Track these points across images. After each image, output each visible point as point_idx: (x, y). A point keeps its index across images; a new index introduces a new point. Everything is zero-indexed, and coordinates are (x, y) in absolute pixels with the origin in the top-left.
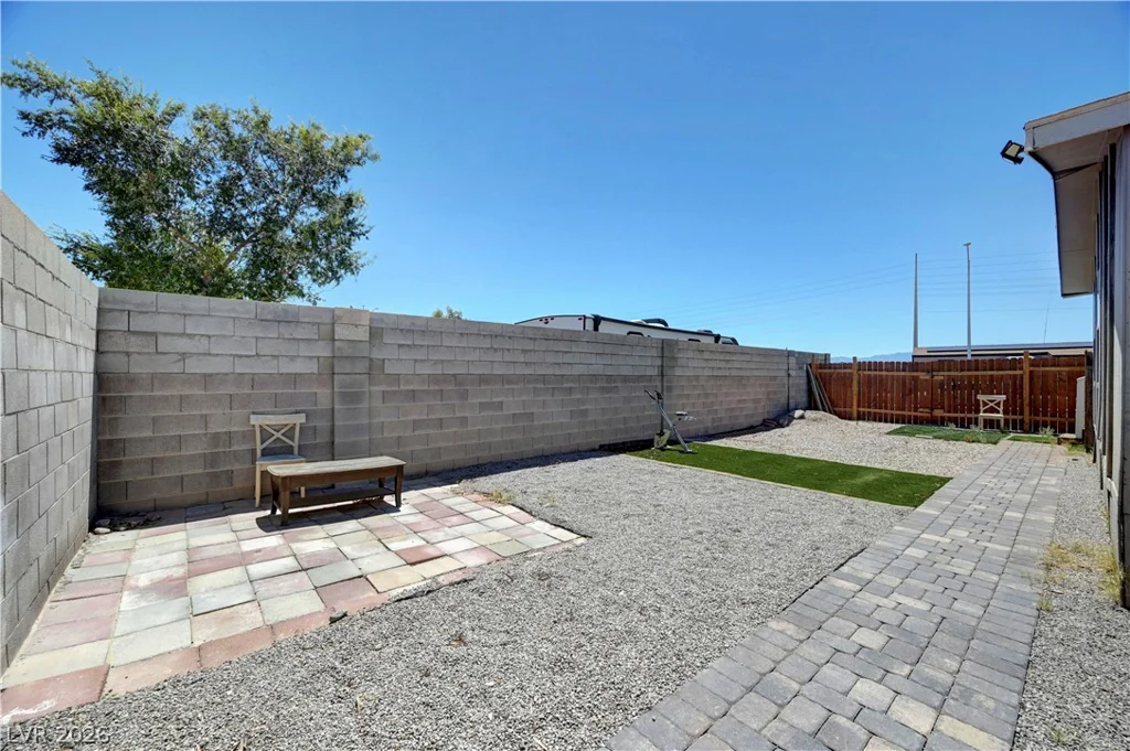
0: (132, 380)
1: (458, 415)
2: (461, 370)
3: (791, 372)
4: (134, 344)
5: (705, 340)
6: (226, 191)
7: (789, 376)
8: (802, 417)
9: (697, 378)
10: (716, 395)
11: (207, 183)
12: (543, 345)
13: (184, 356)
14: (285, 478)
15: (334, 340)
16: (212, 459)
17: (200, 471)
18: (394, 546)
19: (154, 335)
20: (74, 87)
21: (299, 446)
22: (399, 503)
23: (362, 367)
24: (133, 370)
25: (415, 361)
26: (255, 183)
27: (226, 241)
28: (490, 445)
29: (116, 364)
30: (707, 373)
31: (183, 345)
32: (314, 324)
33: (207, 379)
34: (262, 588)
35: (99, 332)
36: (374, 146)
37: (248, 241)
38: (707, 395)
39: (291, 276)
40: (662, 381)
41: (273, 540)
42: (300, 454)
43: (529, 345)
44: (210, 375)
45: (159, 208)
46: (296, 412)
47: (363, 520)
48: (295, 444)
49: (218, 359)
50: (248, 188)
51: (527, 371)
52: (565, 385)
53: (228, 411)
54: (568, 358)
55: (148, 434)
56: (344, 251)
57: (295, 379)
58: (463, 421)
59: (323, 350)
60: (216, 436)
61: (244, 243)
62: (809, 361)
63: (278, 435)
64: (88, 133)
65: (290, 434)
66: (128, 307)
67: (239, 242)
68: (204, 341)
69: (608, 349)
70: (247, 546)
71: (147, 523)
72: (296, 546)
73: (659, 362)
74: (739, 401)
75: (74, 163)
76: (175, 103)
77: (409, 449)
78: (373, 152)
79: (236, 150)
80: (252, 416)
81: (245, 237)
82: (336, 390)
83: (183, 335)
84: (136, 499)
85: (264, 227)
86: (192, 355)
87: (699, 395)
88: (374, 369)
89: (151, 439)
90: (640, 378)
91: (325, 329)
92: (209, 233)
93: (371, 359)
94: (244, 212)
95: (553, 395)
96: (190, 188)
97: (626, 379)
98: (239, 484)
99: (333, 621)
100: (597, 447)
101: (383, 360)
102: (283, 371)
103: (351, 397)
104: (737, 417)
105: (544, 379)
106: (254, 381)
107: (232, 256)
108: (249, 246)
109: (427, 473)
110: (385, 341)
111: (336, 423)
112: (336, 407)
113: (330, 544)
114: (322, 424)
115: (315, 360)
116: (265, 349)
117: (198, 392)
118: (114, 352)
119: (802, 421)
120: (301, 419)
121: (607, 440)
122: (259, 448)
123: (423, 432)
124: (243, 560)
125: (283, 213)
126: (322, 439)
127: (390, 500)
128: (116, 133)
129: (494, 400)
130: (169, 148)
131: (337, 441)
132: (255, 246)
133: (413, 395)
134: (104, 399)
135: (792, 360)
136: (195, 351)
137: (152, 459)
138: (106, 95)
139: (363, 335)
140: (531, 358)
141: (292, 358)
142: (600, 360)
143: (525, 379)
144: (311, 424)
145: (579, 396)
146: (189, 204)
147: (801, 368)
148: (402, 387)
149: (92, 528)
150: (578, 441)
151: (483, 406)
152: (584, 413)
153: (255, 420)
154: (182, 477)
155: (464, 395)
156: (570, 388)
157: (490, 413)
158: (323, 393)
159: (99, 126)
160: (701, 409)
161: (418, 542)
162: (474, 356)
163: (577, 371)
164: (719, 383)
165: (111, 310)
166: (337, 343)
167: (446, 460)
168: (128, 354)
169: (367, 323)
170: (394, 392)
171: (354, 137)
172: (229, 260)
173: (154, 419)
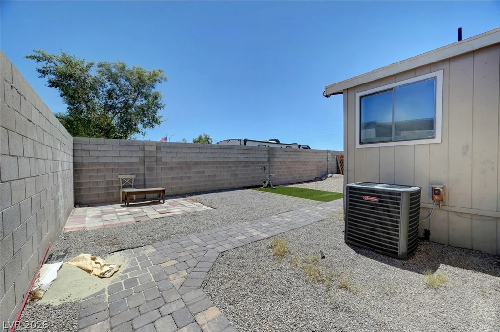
0: (83, 164)
1: (188, 175)
2: (189, 160)
3: (328, 159)
4: (83, 154)
5: (294, 147)
6: (110, 94)
7: (328, 160)
8: (331, 177)
9: (285, 162)
10: (293, 168)
11: (103, 91)
12: (220, 151)
13: (98, 157)
14: (128, 193)
15: (144, 151)
16: (107, 189)
17: (103, 192)
18: (158, 210)
19: (89, 151)
20: (55, 58)
21: (134, 185)
22: (164, 202)
23: (154, 159)
24: (84, 161)
25: (172, 157)
26: (120, 91)
27: (110, 113)
28: (200, 186)
29: (79, 160)
30: (289, 160)
31: (97, 154)
32: (137, 146)
33: (105, 164)
34: (120, 217)
35: (73, 150)
36: (165, 74)
37: (118, 113)
38: (289, 168)
39: (135, 125)
40: (269, 163)
41: (124, 209)
42: (134, 187)
43: (214, 151)
44: (106, 163)
45: (86, 102)
46: (133, 174)
47: (151, 206)
48: (133, 184)
49: (108, 158)
50: (118, 92)
51: (213, 160)
52: (229, 165)
53: (111, 174)
54: (230, 155)
55: (88, 180)
56: (154, 116)
57: (132, 163)
58: (190, 177)
59: (141, 154)
60: (108, 182)
61: (117, 113)
62: (338, 155)
63: (127, 181)
64: (60, 76)
65: (131, 181)
66: (81, 143)
67: (115, 113)
68: (104, 152)
69: (246, 152)
70: (117, 210)
71: (89, 206)
72: (130, 210)
73: (267, 156)
74: (304, 171)
75: (56, 87)
76: (91, 62)
77: (170, 187)
78: (165, 76)
79: (113, 78)
80: (119, 176)
81: (117, 111)
82: (145, 167)
83: (97, 150)
84: (85, 200)
85: (124, 107)
86: (100, 156)
87: (285, 168)
88: (158, 160)
89: (89, 182)
90: (259, 162)
91: (141, 147)
92: (104, 111)
93: (157, 157)
94: (117, 101)
95: (224, 168)
96: (97, 93)
97: (253, 162)
98: (115, 196)
99: (136, 222)
100: (242, 187)
101: (161, 157)
102: (128, 161)
103: (150, 169)
104: (303, 177)
105: (220, 163)
106: (119, 164)
107: (113, 118)
108: (119, 115)
109: (177, 195)
110: (162, 151)
111: (146, 178)
112: (146, 172)
113: (140, 210)
114: (141, 178)
115: (138, 158)
116: (122, 154)
117: (102, 168)
118: (78, 156)
119: (331, 178)
120: (134, 176)
121: (245, 185)
122: (121, 185)
123: (175, 181)
124: (116, 212)
125: (131, 101)
126: (141, 183)
127: (161, 201)
128: (71, 76)
129: (201, 170)
130: (89, 80)
131: (146, 183)
132: (121, 115)
133: (172, 169)
134: (75, 170)
135: (329, 154)
136: (101, 155)
137: (90, 188)
138: (67, 61)
139: (154, 149)
140: (214, 155)
141: (131, 157)
142: (242, 156)
143: (213, 163)
144: (138, 178)
145: (234, 169)
146: (96, 100)
147: (333, 157)
148: (168, 166)
149: (75, 207)
150: (234, 185)
151: (197, 172)
152: (237, 175)
153: (120, 177)
154: (99, 194)
155: (190, 169)
156: (231, 166)
157: (200, 175)
158: (141, 168)
159: (65, 74)
160: (286, 174)
161: (166, 210)
162: (194, 155)
163: (233, 160)
164: (294, 163)
165: (77, 144)
166: (145, 152)
167: (184, 191)
168: (82, 157)
169: (155, 145)
170: (165, 168)
171: (157, 72)
172: (112, 120)
173: (90, 176)
